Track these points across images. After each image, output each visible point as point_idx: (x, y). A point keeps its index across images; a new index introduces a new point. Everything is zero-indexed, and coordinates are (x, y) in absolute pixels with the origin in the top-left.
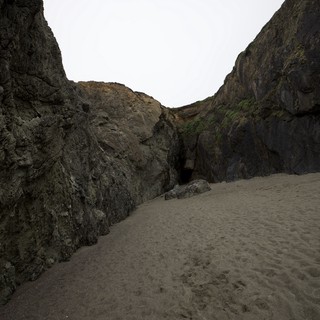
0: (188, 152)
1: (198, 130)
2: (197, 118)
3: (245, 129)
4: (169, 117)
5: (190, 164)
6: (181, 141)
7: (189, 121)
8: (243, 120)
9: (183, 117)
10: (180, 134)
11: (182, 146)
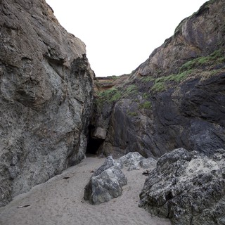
0: (101, 118)
1: (114, 98)
2: (113, 89)
5: (101, 133)
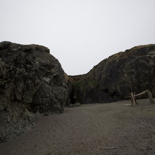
0: (75, 93)
1: (79, 86)
2: (79, 81)
3: (93, 90)
4: (70, 81)
6: (73, 88)
7: (76, 81)
8: (93, 87)
9: (74, 80)
10: (73, 86)
11: (73, 90)
